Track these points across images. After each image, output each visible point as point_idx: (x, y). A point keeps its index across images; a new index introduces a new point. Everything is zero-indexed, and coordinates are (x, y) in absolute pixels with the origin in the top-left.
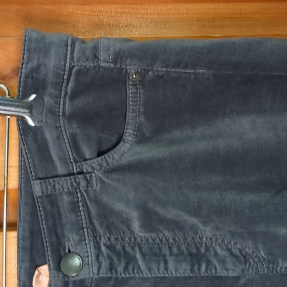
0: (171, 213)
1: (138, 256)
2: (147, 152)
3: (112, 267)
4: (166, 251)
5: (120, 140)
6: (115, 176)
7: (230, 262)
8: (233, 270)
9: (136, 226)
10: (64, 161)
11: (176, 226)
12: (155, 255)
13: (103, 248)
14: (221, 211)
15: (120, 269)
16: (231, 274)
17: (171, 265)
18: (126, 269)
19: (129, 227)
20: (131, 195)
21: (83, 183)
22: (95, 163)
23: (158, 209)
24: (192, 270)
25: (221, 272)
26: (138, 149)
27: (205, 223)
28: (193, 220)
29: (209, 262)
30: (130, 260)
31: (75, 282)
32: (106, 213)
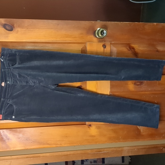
0: (23, 75)
1: (18, 81)
2: (20, 66)
3: (14, 83)
4: (22, 81)
5: (16, 64)
6: (15, 69)
7: (32, 83)
8: (33, 84)
9: (18, 77)
10: (7, 66)
11: (24, 77)
12: (20, 81)
13: (13, 80)
14: (30, 75)
15: (15, 83)
16: (32, 85)
17: (23, 83)
18: (16, 83)
19: (17, 77)
20: (17, 72)
21: (10, 70)
22: (12, 67)
23: (21, 74)
24: (26, 84)
25: (31, 85)
26: (18, 65)
27: (28, 77)
28: (26, 76)
29: (29, 83)
30: (17, 82)
31: (8, 85)
32: (13, 75)
